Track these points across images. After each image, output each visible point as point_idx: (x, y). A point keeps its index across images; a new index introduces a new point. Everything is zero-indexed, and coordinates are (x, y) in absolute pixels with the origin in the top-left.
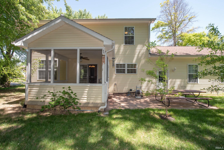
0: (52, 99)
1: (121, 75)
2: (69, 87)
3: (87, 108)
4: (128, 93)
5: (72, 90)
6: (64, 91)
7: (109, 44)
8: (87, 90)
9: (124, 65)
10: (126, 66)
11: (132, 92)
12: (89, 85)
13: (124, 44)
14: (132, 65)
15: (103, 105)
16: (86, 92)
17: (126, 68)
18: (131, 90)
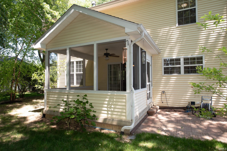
0: (65, 109)
1: (174, 78)
2: (86, 95)
3: (107, 126)
4: (187, 108)
5: (87, 99)
6: (78, 100)
7: (133, 31)
8: (107, 99)
9: (179, 60)
10: (182, 61)
11: (196, 106)
12: (109, 93)
13: (177, 25)
14: (194, 59)
15: (127, 124)
16: (106, 103)
17: (182, 66)
18: (193, 103)
